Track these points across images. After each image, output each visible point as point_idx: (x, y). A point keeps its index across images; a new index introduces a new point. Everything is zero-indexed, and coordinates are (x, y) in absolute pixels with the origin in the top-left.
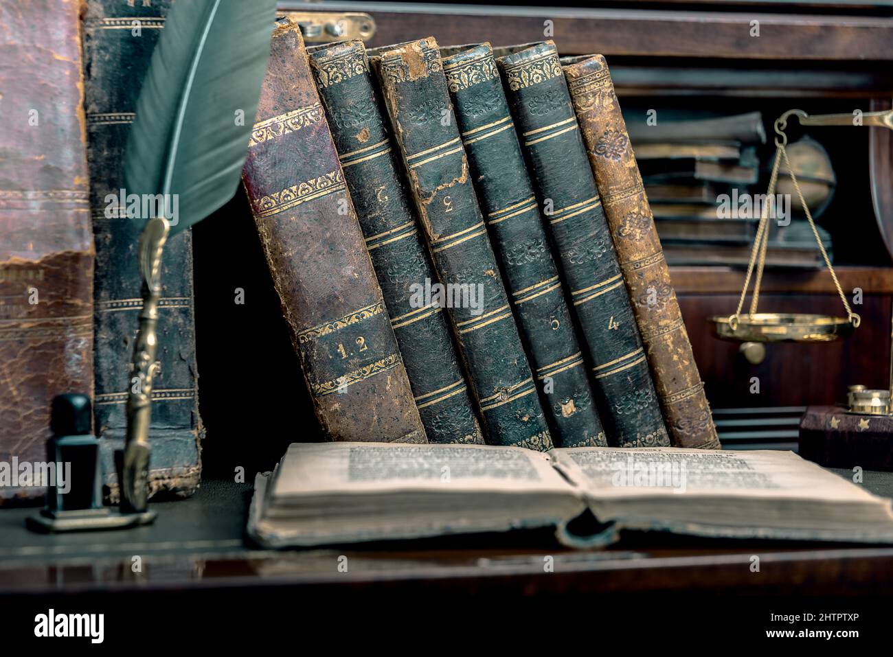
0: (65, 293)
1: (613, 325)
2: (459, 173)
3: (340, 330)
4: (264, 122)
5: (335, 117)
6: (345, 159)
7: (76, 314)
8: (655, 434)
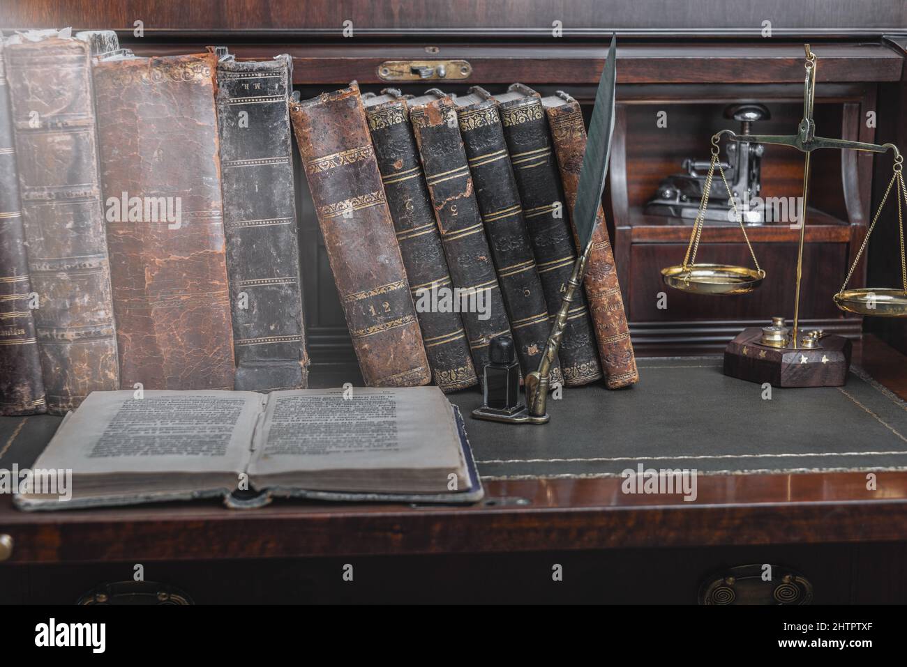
0: (207, 278)
1: (563, 289)
2: (465, 190)
3: (373, 296)
4: (329, 156)
5: (380, 150)
6: (386, 179)
7: (216, 290)
8: (588, 364)
